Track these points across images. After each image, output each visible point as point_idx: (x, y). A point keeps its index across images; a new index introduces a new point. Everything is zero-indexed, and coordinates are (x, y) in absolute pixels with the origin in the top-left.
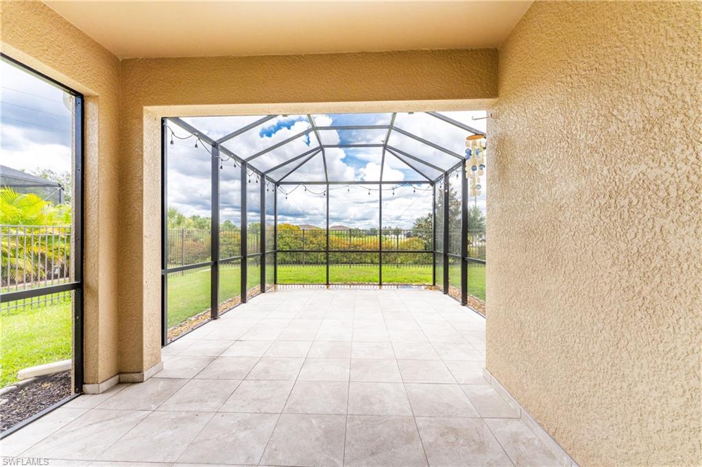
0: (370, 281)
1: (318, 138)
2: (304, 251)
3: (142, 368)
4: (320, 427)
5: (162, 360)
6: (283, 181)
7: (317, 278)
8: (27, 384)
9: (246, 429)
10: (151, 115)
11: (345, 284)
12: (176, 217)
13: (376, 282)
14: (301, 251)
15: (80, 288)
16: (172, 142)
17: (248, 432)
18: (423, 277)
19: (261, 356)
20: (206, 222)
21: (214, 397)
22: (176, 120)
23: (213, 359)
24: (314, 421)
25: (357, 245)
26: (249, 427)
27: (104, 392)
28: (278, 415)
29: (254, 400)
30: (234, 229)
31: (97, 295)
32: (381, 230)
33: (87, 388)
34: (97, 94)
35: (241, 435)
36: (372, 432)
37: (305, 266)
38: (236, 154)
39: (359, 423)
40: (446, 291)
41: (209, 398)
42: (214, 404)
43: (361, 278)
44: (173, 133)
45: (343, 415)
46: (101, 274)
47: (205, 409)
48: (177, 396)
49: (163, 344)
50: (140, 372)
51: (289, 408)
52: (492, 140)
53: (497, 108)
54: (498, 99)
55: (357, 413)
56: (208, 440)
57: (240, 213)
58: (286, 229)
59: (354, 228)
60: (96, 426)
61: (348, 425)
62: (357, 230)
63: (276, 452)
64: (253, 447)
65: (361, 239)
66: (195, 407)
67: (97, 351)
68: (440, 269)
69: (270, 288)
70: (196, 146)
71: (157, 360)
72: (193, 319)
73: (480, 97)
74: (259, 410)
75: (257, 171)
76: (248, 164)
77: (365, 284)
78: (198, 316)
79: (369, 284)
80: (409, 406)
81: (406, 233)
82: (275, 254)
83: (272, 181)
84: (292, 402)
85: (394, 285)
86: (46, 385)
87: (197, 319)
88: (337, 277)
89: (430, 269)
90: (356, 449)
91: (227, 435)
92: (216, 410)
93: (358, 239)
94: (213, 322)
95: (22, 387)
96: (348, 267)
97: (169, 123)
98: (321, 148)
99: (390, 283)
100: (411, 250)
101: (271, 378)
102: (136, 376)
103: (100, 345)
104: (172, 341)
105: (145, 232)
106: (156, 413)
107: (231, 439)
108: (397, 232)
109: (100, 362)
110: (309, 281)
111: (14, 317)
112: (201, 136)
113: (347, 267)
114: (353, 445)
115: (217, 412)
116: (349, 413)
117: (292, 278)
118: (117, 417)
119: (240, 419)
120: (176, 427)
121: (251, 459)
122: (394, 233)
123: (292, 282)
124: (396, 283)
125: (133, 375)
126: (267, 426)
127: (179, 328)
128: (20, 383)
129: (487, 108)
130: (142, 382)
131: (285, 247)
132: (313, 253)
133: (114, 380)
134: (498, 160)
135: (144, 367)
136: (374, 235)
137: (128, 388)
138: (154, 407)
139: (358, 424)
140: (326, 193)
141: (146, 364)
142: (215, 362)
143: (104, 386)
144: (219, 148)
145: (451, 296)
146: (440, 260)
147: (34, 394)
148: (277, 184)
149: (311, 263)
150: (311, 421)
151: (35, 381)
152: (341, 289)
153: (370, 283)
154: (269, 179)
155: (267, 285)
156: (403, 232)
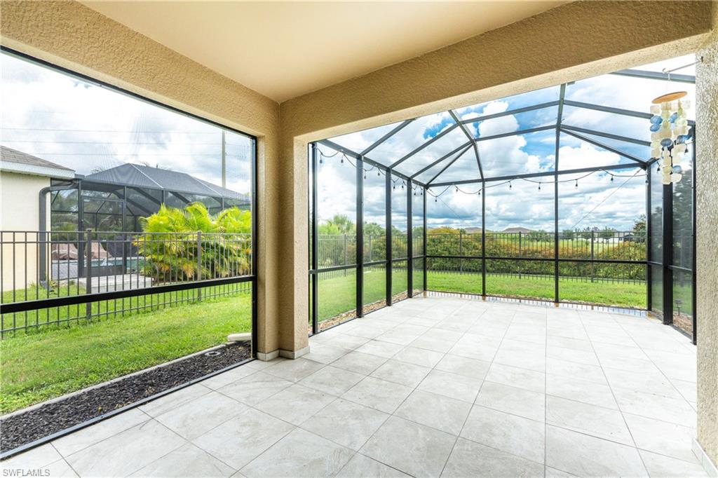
0: (544, 296)
1: (466, 133)
2: (465, 258)
3: (293, 349)
4: (425, 439)
5: (309, 344)
6: (431, 183)
7: (473, 287)
8: (231, 345)
9: (357, 419)
10: (301, 142)
11: (508, 297)
12: (346, 223)
13: (552, 297)
14: (463, 258)
15: (255, 280)
16: (321, 162)
17: (358, 421)
18: (633, 296)
19: (389, 357)
20: (371, 227)
21: (340, 384)
22: (325, 142)
23: (349, 352)
24: (420, 432)
25: (536, 252)
26: (360, 417)
27: (269, 361)
28: (389, 416)
29: (371, 395)
30: (397, 234)
31: (265, 286)
32: (556, 233)
33: (260, 355)
34: (264, 134)
35: (351, 422)
36: (481, 464)
37: (463, 274)
38: (380, 162)
39: (470, 449)
40: (668, 319)
41: (335, 384)
42: (338, 390)
43: (532, 292)
44: (322, 154)
45: (455, 436)
46: (267, 271)
47: (330, 392)
48: (313, 377)
49: (314, 332)
50: (292, 351)
51: (399, 412)
52: (704, 96)
53: (710, 47)
54: (711, 32)
55: (470, 438)
56: (325, 417)
57: (406, 218)
58: (445, 233)
59: (537, 230)
60: (259, 383)
61: (456, 448)
62: (542, 233)
63: (376, 447)
64: (358, 436)
65: (548, 243)
66: (324, 388)
67: (265, 329)
68: (659, 288)
69: (418, 294)
70: (342, 161)
71: (305, 345)
72: (344, 315)
73: (674, 39)
74: (373, 406)
75: (403, 176)
76: (393, 170)
77: (535, 299)
78: (349, 313)
79: (541, 300)
80: (543, 451)
81: (622, 235)
82: (425, 259)
83: (421, 184)
84: (405, 407)
85: (581, 304)
86: (240, 348)
87: (347, 316)
88: (499, 288)
89: (642, 287)
90: (456, 473)
91: (340, 418)
92: (338, 395)
93: (544, 244)
94: (358, 320)
95: (228, 346)
96: (518, 277)
97: (319, 146)
98: (472, 143)
99: (573, 301)
100: (622, 259)
101: (392, 380)
102: (290, 353)
103: (266, 325)
104: (321, 331)
105: (296, 238)
106: (297, 386)
107: (343, 423)
108: (607, 235)
109: (266, 337)
110: (464, 290)
111: (234, 298)
112: (347, 152)
113: (515, 278)
114: (454, 469)
115: (339, 398)
116: (462, 435)
117: (444, 285)
118: (272, 381)
119: (354, 408)
120: (306, 401)
121: (353, 445)
122: (601, 237)
123: (445, 290)
124: (583, 302)
125: (288, 352)
126: (375, 422)
127: (332, 322)
128: (228, 343)
129: (695, 48)
130: (293, 359)
131: (445, 252)
132: (476, 260)
133: (275, 353)
134: (712, 125)
135: (295, 348)
136: (568, 239)
137: (283, 362)
138: (296, 380)
139: (467, 450)
140: (481, 192)
141: (296, 346)
142: (351, 354)
143: (269, 356)
144: (363, 159)
145: (677, 328)
146: (659, 275)
147: (234, 353)
148: (427, 187)
149: (474, 271)
150: (417, 431)
151: (235, 344)
152: (500, 302)
153: (542, 298)
154: (416, 182)
155: (414, 291)
156: (616, 235)
